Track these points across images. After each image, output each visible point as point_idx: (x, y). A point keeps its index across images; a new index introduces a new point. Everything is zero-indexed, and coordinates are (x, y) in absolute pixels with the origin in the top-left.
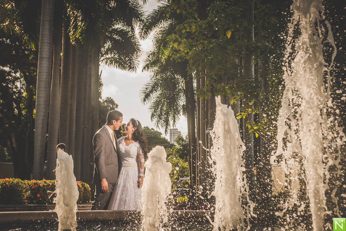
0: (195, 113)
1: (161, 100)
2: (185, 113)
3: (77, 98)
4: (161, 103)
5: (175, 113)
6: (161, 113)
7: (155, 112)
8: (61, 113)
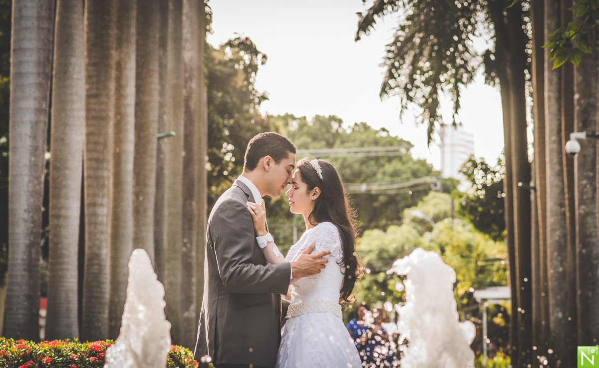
0: (528, 76)
1: (413, 36)
2: (493, 79)
3: (137, 41)
4: (412, 48)
5: (459, 80)
6: (412, 80)
7: (391, 76)
8: (88, 96)
